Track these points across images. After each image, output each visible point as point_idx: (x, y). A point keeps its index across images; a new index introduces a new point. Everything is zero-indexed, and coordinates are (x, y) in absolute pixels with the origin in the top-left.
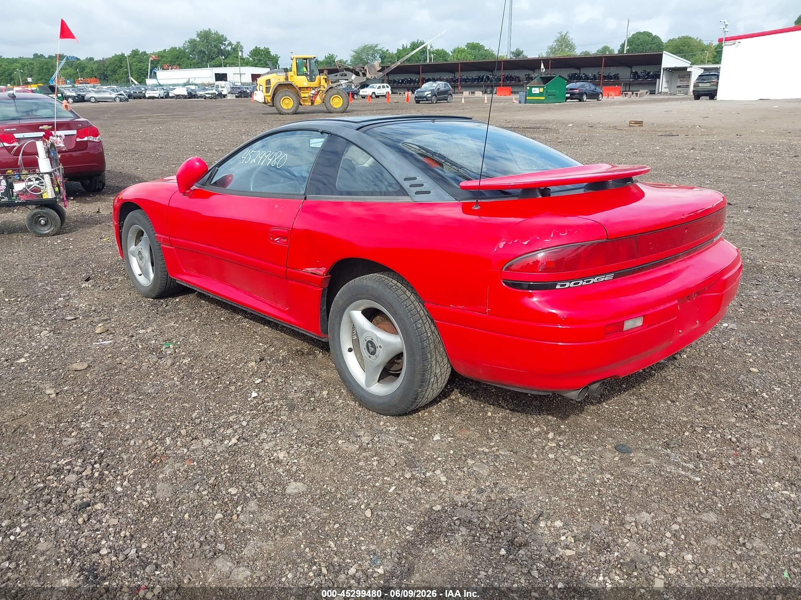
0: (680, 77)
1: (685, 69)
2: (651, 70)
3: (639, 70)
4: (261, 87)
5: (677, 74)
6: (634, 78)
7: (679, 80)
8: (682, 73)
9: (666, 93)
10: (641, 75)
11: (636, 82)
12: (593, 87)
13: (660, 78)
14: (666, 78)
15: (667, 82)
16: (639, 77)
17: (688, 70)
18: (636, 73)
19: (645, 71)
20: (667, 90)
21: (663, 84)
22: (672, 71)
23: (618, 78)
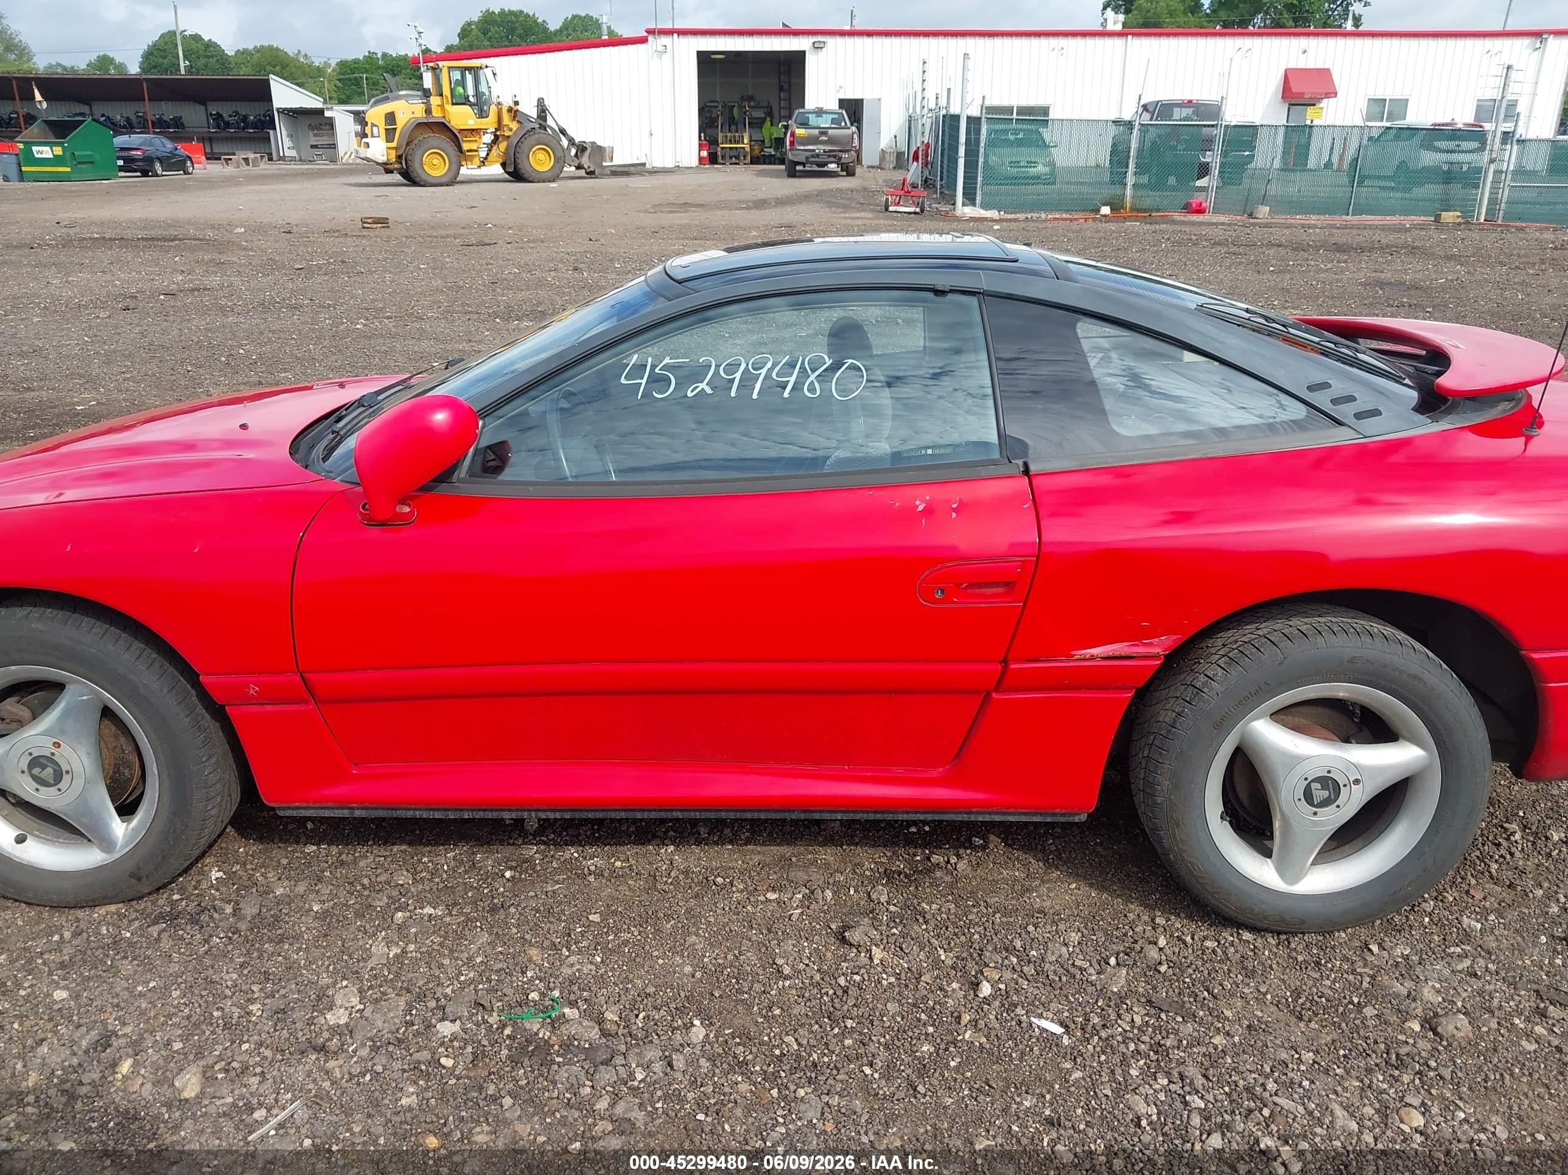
0: (311, 127)
1: (320, 112)
2: (251, 110)
3: (226, 110)
4: (375, 129)
5: (306, 121)
6: (218, 127)
7: (311, 133)
8: (315, 120)
9: (292, 159)
10: (232, 120)
11: (224, 134)
12: (169, 145)
13: (275, 129)
14: (286, 129)
15: (290, 136)
16: (228, 125)
17: (327, 114)
18: (219, 116)
19: (237, 113)
20: (292, 153)
21: (282, 138)
22: (295, 115)
23: (183, 126)
